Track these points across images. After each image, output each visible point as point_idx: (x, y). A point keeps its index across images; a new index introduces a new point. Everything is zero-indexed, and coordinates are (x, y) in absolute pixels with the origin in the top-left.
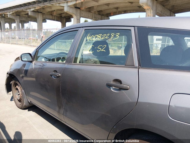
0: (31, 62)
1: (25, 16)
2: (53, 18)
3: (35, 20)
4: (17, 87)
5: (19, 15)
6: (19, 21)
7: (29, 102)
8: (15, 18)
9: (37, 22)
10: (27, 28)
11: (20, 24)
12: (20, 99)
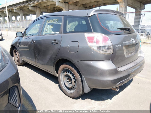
0: (22, 37)
1: (27, 10)
2: (48, 11)
3: (34, 13)
4: (16, 53)
5: (22, 10)
6: (22, 14)
7: (22, 60)
8: (20, 12)
9: (36, 15)
10: (29, 19)
11: (23, 17)
12: (18, 60)
